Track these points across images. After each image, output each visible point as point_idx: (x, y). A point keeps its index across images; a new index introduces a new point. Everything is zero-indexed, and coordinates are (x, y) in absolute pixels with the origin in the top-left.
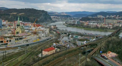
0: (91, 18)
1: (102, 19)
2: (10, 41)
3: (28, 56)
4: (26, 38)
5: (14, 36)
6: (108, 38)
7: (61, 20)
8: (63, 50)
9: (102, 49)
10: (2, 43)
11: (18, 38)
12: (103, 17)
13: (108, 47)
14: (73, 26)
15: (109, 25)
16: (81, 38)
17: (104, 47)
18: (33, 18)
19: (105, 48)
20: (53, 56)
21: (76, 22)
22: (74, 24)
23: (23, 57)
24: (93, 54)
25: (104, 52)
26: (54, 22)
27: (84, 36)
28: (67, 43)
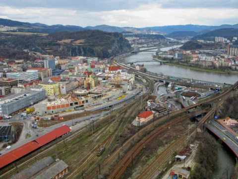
0: (204, 44)
1: (223, 46)
2: (87, 101)
3: (119, 125)
4: (106, 95)
5: (89, 93)
6: (230, 91)
7: (148, 47)
8: (164, 115)
9: (218, 113)
10: (77, 105)
11: (96, 95)
12: (226, 39)
13: (227, 109)
14: (170, 62)
15: (235, 61)
16: (186, 91)
17: (221, 110)
18: (101, 49)
19: (223, 110)
20: (153, 125)
21: (176, 54)
22: (173, 58)
23: (113, 126)
24: (205, 122)
25: (220, 117)
26: (135, 53)
27: (192, 87)
28: (166, 102)
